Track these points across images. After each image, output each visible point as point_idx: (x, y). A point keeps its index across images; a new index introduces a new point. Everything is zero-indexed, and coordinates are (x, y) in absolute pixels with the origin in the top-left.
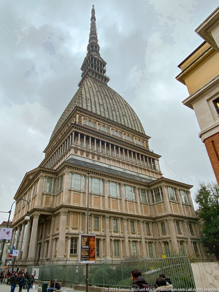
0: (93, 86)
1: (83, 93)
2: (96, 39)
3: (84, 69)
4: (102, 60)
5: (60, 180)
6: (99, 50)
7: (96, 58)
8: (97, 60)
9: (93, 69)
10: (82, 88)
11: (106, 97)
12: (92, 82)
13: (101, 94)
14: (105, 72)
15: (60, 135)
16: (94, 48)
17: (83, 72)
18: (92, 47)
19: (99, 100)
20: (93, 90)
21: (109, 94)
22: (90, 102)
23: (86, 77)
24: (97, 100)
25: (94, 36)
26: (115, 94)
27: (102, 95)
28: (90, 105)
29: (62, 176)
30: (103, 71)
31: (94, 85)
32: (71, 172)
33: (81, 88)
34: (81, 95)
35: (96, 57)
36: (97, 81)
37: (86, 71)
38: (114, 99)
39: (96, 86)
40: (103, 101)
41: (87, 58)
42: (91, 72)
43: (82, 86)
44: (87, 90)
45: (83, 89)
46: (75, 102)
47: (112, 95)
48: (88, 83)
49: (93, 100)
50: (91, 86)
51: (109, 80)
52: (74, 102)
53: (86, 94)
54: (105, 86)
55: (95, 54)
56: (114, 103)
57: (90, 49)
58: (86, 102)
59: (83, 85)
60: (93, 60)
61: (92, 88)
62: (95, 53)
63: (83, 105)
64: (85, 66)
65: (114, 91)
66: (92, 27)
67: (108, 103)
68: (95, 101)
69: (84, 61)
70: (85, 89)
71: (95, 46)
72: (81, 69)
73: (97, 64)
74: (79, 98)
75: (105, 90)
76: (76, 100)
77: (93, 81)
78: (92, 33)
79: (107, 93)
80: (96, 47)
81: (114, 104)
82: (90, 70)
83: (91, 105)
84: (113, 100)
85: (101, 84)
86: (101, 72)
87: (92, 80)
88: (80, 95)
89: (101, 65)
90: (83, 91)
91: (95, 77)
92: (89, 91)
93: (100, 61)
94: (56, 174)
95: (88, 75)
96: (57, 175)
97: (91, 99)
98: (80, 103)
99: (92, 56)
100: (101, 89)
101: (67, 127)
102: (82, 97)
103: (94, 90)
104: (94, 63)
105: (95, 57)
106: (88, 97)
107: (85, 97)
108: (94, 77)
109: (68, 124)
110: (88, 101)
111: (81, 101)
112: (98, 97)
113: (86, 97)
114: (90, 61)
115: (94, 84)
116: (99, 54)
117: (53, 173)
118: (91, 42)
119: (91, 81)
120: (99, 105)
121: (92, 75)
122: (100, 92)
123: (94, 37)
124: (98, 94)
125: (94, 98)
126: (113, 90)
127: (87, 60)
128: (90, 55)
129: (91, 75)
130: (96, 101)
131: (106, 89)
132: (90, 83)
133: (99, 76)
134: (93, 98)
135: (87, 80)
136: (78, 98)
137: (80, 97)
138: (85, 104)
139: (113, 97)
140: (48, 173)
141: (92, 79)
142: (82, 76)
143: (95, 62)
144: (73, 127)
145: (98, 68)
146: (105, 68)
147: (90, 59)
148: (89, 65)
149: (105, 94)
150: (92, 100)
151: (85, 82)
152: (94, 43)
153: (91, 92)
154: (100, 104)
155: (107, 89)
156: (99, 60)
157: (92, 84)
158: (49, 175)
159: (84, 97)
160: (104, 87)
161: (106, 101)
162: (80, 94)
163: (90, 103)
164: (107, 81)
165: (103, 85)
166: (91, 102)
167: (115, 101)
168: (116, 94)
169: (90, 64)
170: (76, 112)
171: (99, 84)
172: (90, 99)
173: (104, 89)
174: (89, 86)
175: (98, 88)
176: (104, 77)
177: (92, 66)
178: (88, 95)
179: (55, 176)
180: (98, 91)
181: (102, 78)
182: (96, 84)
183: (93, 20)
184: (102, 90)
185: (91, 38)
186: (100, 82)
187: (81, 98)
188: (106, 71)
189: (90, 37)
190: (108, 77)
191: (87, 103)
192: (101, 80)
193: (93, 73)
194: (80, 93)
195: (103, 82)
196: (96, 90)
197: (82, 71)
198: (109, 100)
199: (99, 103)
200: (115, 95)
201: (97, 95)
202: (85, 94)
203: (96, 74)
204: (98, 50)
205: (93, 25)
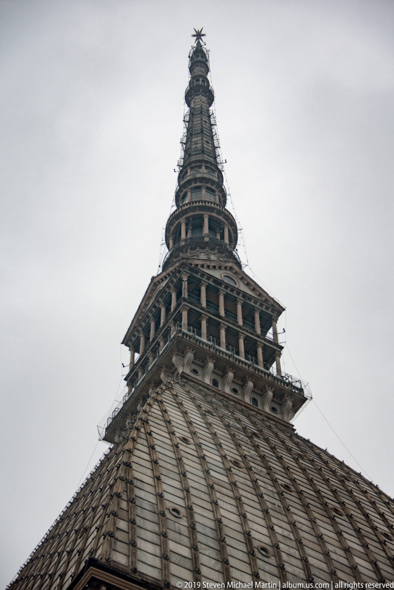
0: (202, 432)
1: (142, 472)
2: (217, 186)
3: (147, 338)
4: (254, 290)
6: (234, 240)
7: (216, 281)
8: (223, 291)
9: (204, 340)
10: (134, 440)
11: (292, 499)
12: (199, 407)
13: (255, 482)
14: (273, 352)
16: (206, 230)
17: (137, 356)
18: (195, 224)
19: (243, 516)
20: (202, 458)
21: (311, 481)
22: (185, 531)
23: (159, 383)
24: (235, 518)
25: (203, 172)
26: (351, 485)
27: (266, 487)
28: (186, 552)
30: (265, 348)
31: (209, 425)
33: (129, 445)
34: (129, 483)
35: (217, 274)
36: (227, 407)
37: (155, 351)
39: (221, 432)
40: (271, 528)
41: (164, 284)
42: (190, 355)
43: (134, 434)
44: (165, 452)
45: (142, 446)
46: (84, 531)
47: (334, 492)
48: (174, 415)
49: (204, 518)
50: (194, 433)
51: (304, 400)
52: (73, 537)
53: (159, 479)
54: (281, 435)
55: (209, 260)
56: (353, 543)
57: (183, 236)
58: (155, 528)
59: (138, 424)
60: (203, 289)
61: (199, 446)
62: (213, 257)
63: (135, 554)
64: (149, 325)
65: (341, 464)
66: (190, 133)
67: (307, 538)
68: (219, 522)
69: (146, 298)
70: (152, 447)
71: (211, 219)
72: (126, 342)
73: (222, 313)
74: (113, 507)
75: (280, 459)
76: (88, 523)
77: (205, 407)
78: (193, 158)
79: (299, 476)
80: (215, 226)
81: (347, 550)
82: (180, 347)
83: (194, 548)
84: (342, 521)
85: (254, 423)
86: (251, 351)
87: (193, 399)
88: (119, 487)
89: (249, 318)
90: (141, 456)
91: (215, 383)
92: (179, 460)
93: (245, 295)
95: (171, 369)
97: (196, 509)
98: (119, 535)
99: (194, 269)
100: (256, 448)
102: (131, 501)
103: (213, 457)
104: (204, 304)
105: (210, 277)
106: (173, 498)
107: (152, 499)
108: (207, 381)
110: (170, 524)
111: (123, 525)
112: (238, 499)
113: (160, 496)
114: (185, 294)
115: (210, 419)
116: (239, 264)
118: (187, 201)
119: (188, 405)
120: (251, 553)
121: (195, 372)
122: (250, 469)
123: (202, 179)
124: (240, 477)
125: (215, 503)
126: (332, 458)
127: (163, 291)
128: (183, 265)
129: (188, 371)
130: (225, 521)
131: (289, 450)
132: (185, 413)
133: (241, 379)
134: (209, 506)
135: (167, 397)
136: (105, 507)
137: (118, 496)
138: (150, 548)
139: (342, 504)
141: (194, 393)
142: (131, 379)
143: (213, 304)
145: (233, 336)
146: (275, 334)
147: (185, 285)
148: (178, 319)
149: (282, 480)
150: (197, 518)
151: (156, 410)
152: (211, 209)
153: (192, 466)
154: (256, 544)
155: (295, 449)
156: (239, 292)
157: (195, 417)
159: (146, 496)
160: (274, 441)
161: (293, 524)
162: (122, 479)
163: (186, 541)
164: (290, 403)
165: (269, 428)
166: (192, 528)
167: (358, 531)
168: (356, 483)
169: (185, 314)
171: (238, 421)
172: (183, 511)
173: (273, 449)
174: (181, 431)
175: (238, 446)
176: (271, 385)
177: (195, 324)
178: (171, 485)
180: (236, 463)
181: (260, 390)
182: (222, 418)
183: (200, 99)
184: (263, 457)
185: (189, 182)
186: (245, 410)
187: (124, 505)
188: (283, 351)
189: (180, 178)
190: (298, 385)
191: (165, 535)
192: (254, 401)
193: (201, 359)
194: (121, 473)
195: (267, 409)
196: (224, 457)
197: (135, 349)
198: (313, 521)
199: (248, 536)
200: (350, 492)
201: (234, 484)
202: (150, 481)
203: (222, 368)
204: (227, 241)
205: (197, 121)
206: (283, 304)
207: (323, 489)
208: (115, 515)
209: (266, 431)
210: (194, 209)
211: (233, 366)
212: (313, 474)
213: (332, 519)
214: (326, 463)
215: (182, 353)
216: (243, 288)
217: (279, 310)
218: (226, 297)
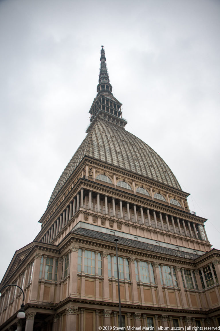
0: (106, 130)
1: (94, 139)
2: (107, 78)
3: (94, 111)
4: (116, 100)
5: (64, 260)
6: (111, 90)
7: (108, 99)
8: (109, 101)
9: (106, 111)
10: (92, 132)
11: (124, 143)
12: (105, 125)
13: (117, 140)
14: (120, 114)
15: (62, 196)
16: (105, 88)
17: (92, 115)
18: (103, 87)
19: (115, 147)
20: (106, 136)
21: (128, 139)
22: (103, 150)
23: (97, 121)
24: (113, 147)
25: (104, 75)
26: (136, 140)
27: (119, 141)
28: (104, 154)
29: (67, 255)
30: (118, 113)
31: (107, 129)
32: (81, 249)
33: (91, 134)
34: (92, 141)
35: (108, 97)
36: (111, 125)
37: (96, 114)
38: (136, 146)
39: (110, 130)
40: (120, 149)
41: (97, 100)
42: (103, 115)
43: (92, 131)
44: (99, 135)
45: (94, 134)
46: (83, 150)
47: (133, 141)
48: (100, 127)
49: (107, 147)
50: (104, 131)
51: (126, 123)
52: (81, 151)
53: (98, 140)
54: (122, 130)
55: (106, 94)
56: (136, 150)
57: (101, 89)
58: (97, 149)
59: (93, 129)
60: (105, 101)
61: (105, 133)
62: (107, 94)
63: (94, 154)
64: (94, 109)
65: (134, 136)
66: (101, 67)
67: (127, 150)
68: (110, 148)
69: (93, 103)
70: (96, 134)
71: (106, 86)
72: (90, 112)
73: (109, 105)
74: (89, 146)
75: (122, 135)
76: (84, 149)
77: (106, 125)
78: (102, 73)
79: (126, 139)
80: (107, 87)
81: (135, 152)
82: (101, 113)
83: (105, 153)
84: (134, 147)
85: (117, 128)
86: (116, 113)
87: (104, 124)
88: (90, 142)
89: (115, 106)
90: (94, 136)
91: (108, 120)
92: (102, 136)
93: (114, 102)
94: (58, 252)
95: (99, 118)
96: (60, 253)
97: (105, 146)
98: (90, 151)
99: (103, 96)
100: (117, 133)
101: (73, 185)
102: (92, 144)
103: (108, 135)
104: (106, 104)
105: (106, 98)
106: (101, 143)
107: (97, 144)
108: (107, 120)
109: (73, 180)
110: (100, 149)
111: (91, 149)
112: (114, 143)
113: (98, 143)
114: (101, 102)
115: (108, 128)
116: (112, 95)
117: (54, 250)
118: (101, 82)
119: (103, 125)
120: (116, 153)
121: (104, 118)
122: (116, 137)
123: (104, 77)
124: (114, 139)
125: (109, 144)
126: (132, 134)
127: (97, 101)
128: (101, 96)
129: (103, 118)
130: (111, 148)
131: (124, 133)
132: (102, 127)
133: (114, 119)
134: (108, 145)
135: (98, 123)
136: (87, 146)
137: (90, 143)
138: (96, 153)
139: (134, 143)
140: (46, 251)
141: (104, 123)
142: (91, 120)
143: (107, 104)
144: (81, 183)
145: (112, 110)
146: (120, 110)
147: (101, 100)
148: (100, 107)
149: (122, 139)
150: (106, 147)
151: (96, 126)
152: (106, 83)
153: (104, 137)
154: (117, 152)
155: (125, 133)
156: (113, 101)
157: (104, 127)
158: (48, 253)
159: (95, 143)
160: (121, 132)
161: (125, 148)
162: (90, 140)
163: (104, 152)
164: (124, 124)
165: (120, 129)
166: (105, 149)
167: (137, 148)
168: (137, 139)
169: (102, 106)
170: (85, 163)
171: (113, 128)
172: (103, 146)
173: (121, 133)
174: (102, 130)
175: (113, 133)
176: (120, 120)
177: (104, 108)
178: (100, 141)
179: (57, 255)
180: (113, 136)
181: (118, 121)
182: (110, 127)
183: (103, 60)
184: (118, 135)
185: (101, 78)
186: (115, 126)
187: (91, 145)
188: (122, 113)
189: (100, 77)
190: (125, 120)
191: (99, 151)
192: (117, 124)
193: (105, 115)
194: (90, 139)
195: (119, 125)
196: (111, 135)
197: (91, 114)
198: (128, 147)
199: (116, 150)
200: (136, 141)
201: (113, 141)
202: (96, 140)
203: (110, 117)
204: (110, 90)
205: (103, 64)
206: (122, 103)
207: (131, 141)
208: (89, 147)
209: (119, 130)
210: (102, 83)
211: (112, 117)
212: (129, 138)
213: (132, 146)
214: (131, 135)
215: (101, 114)
216: (113, 100)
217: (121, 105)
218: (110, 102)
